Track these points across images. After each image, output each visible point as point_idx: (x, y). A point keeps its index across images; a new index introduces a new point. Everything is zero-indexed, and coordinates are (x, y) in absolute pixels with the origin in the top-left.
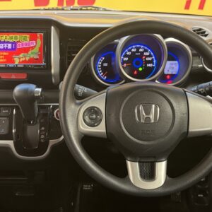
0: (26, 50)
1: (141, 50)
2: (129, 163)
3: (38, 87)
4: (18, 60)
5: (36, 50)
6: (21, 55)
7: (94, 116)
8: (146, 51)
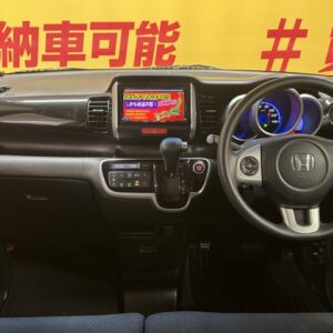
0: (167, 108)
1: (266, 107)
2: (283, 210)
3: (184, 140)
4: (158, 117)
5: (177, 108)
6: (163, 113)
7: (250, 166)
8: (271, 108)
